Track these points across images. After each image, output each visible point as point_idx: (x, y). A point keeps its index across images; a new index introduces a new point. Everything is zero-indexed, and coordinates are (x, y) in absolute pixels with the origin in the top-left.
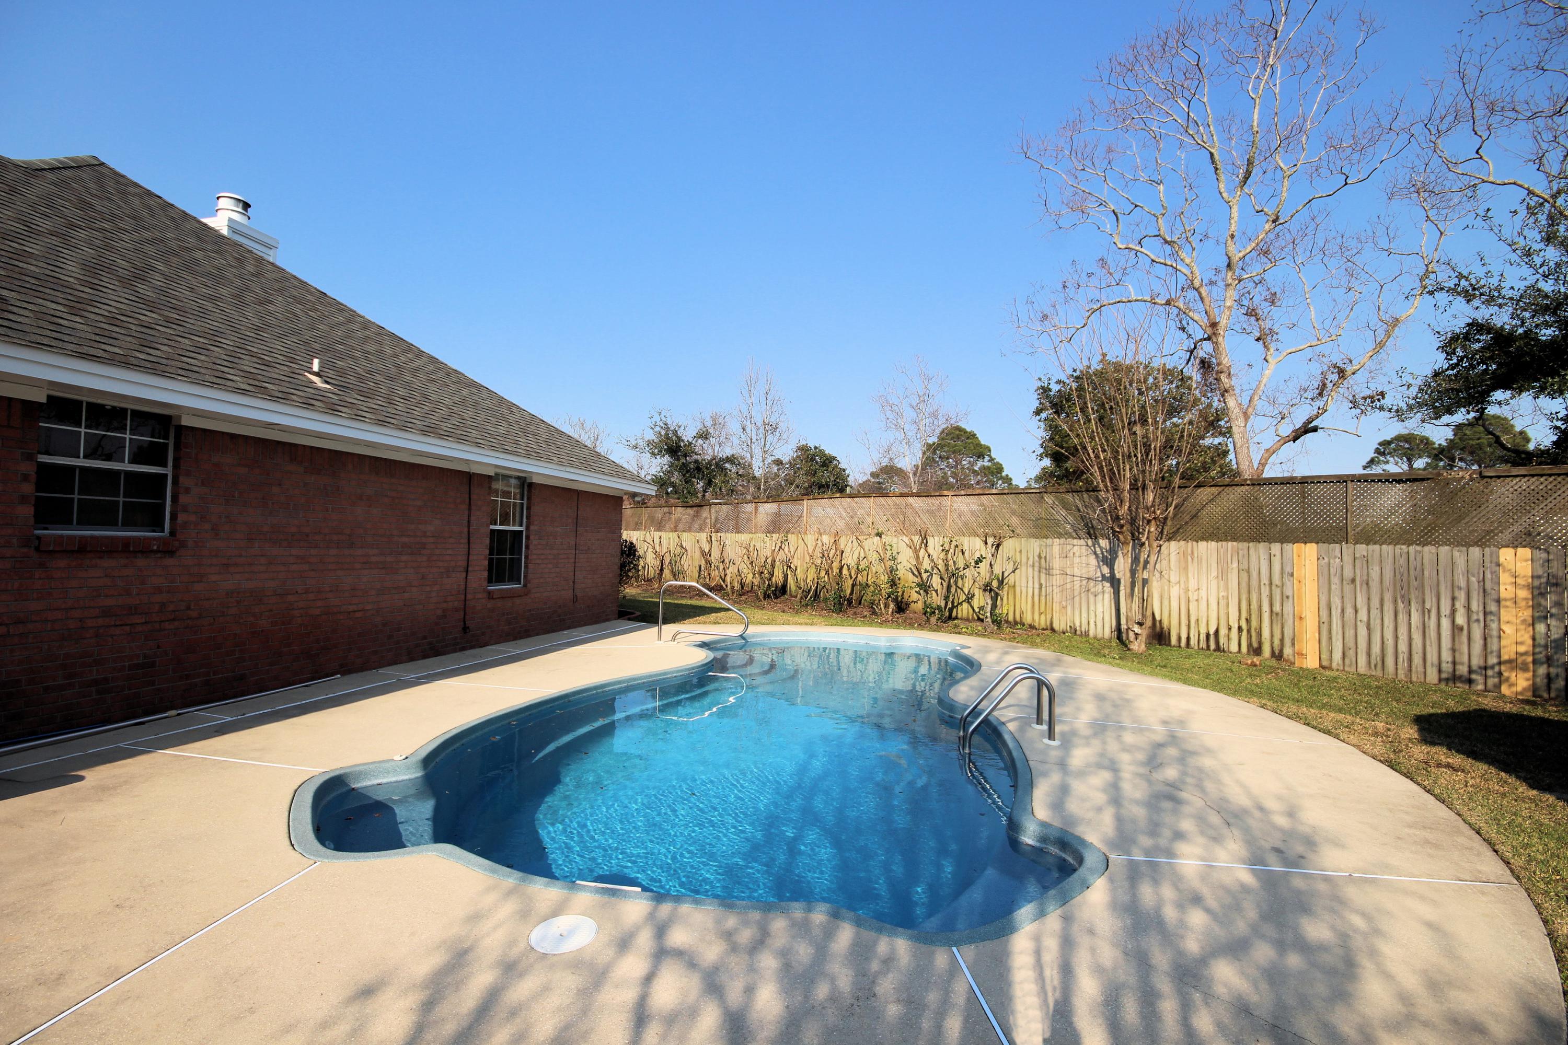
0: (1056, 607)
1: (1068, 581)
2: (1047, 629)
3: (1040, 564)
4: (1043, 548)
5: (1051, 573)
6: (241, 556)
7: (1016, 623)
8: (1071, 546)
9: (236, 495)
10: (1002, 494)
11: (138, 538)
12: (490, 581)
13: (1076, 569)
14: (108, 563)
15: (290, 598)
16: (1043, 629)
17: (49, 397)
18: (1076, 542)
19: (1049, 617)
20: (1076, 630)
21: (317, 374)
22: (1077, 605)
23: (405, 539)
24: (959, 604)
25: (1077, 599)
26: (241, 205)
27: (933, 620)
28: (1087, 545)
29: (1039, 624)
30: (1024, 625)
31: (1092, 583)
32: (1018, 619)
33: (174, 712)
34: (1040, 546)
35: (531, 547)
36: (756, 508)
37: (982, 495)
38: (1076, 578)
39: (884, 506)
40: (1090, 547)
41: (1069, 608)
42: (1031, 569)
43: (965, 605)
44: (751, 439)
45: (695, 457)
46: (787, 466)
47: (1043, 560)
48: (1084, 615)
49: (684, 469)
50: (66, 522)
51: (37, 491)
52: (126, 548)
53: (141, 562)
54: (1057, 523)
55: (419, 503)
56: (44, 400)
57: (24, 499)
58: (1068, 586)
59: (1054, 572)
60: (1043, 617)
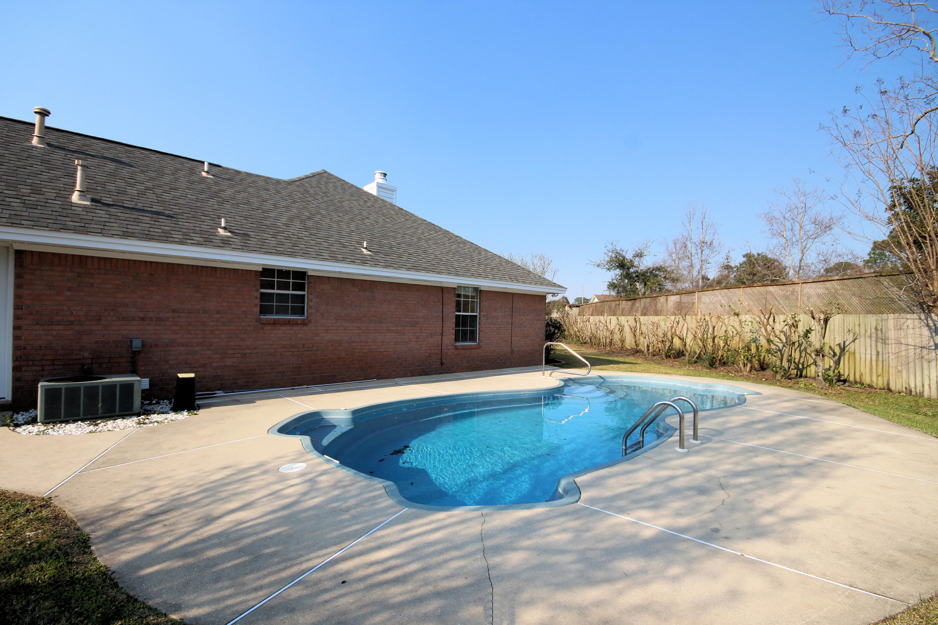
0: (892, 371)
1: (903, 349)
2: (884, 389)
3: (877, 335)
4: (879, 322)
5: (887, 343)
6: (333, 326)
7: (856, 383)
8: (905, 320)
9: (330, 301)
10: (844, 279)
11: (293, 319)
12: (457, 340)
13: (910, 339)
14: (284, 328)
15: (354, 344)
16: (880, 389)
17: (263, 269)
18: (909, 316)
19: (886, 379)
20: (911, 391)
21: (366, 248)
22: (912, 370)
23: (408, 320)
24: (807, 366)
25: (912, 365)
26: (383, 175)
27: (778, 377)
28: (920, 319)
29: (877, 384)
30: (863, 384)
31: (925, 352)
32: (858, 379)
33: (306, 386)
34: (877, 320)
35: (481, 324)
36: (667, 300)
37: (827, 281)
38: (909, 347)
39: (750, 294)
40: (923, 320)
41: (904, 373)
42: (869, 340)
43: (813, 367)
44: (691, 254)
45: (635, 269)
46: (735, 269)
47: (879, 332)
48: (919, 378)
49: (628, 276)
50: (271, 313)
51: (261, 302)
52: (289, 323)
53: (295, 328)
54: (892, 301)
55: (414, 302)
56: (261, 270)
57: (256, 305)
58: (903, 353)
59: (890, 342)
60: (880, 379)
